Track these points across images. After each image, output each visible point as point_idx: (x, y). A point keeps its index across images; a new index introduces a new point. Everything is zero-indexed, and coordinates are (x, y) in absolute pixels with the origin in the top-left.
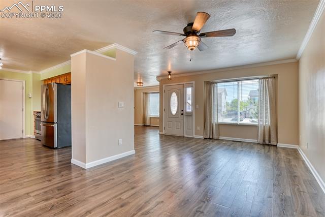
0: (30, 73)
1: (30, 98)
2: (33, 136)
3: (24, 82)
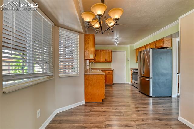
0: (128, 46)
1: (128, 60)
2: (130, 83)
3: (125, 52)
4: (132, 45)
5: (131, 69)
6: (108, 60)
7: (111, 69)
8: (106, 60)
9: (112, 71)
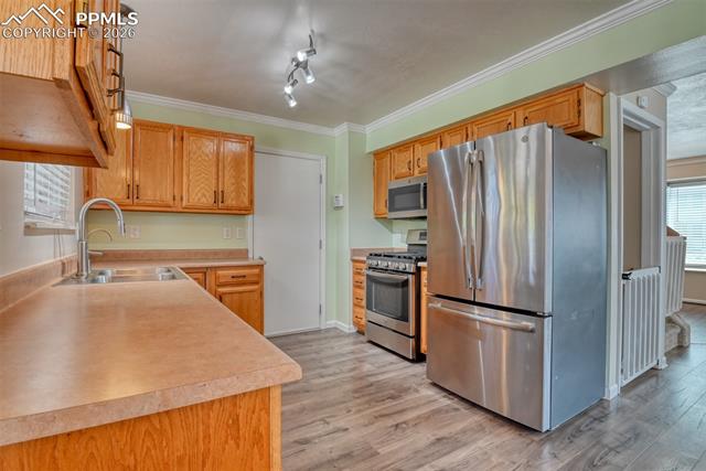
1: (340, 208)
2: (348, 327)
3: (324, 161)
4: (357, 128)
5: (354, 252)
6: (230, 201)
7: (243, 254)
8: (219, 196)
9: (256, 271)
